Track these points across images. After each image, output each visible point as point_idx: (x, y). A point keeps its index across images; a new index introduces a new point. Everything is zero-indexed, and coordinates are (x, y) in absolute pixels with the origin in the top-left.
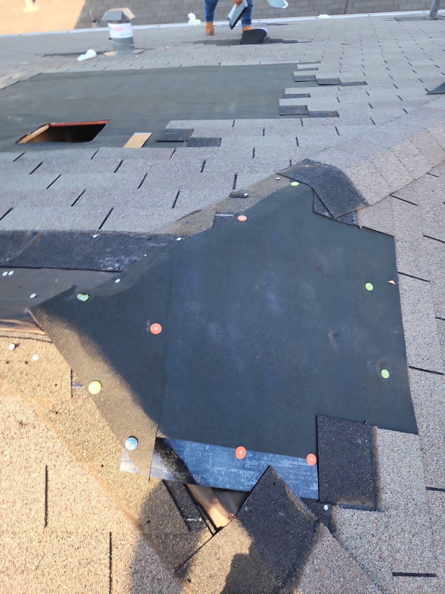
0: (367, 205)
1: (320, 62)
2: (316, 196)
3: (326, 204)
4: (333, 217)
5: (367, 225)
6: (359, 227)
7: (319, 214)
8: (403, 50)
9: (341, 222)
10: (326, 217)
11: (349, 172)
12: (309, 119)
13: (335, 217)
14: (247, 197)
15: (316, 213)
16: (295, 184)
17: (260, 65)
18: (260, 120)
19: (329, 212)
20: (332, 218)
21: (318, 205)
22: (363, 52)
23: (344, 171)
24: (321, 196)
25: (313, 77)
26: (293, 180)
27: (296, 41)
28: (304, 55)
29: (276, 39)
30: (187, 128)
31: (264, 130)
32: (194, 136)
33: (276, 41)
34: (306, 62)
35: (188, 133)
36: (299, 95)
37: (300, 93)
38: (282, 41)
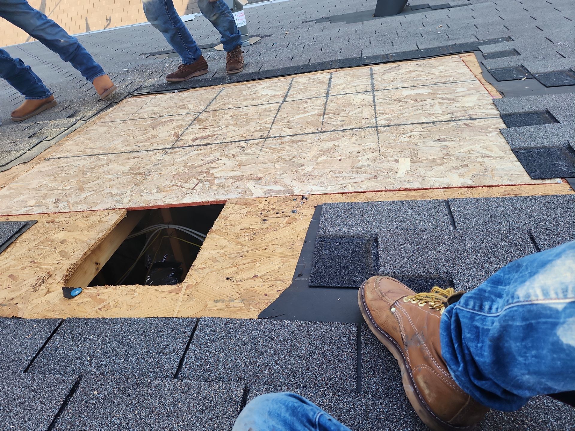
27: (448, 5)
28: (476, 27)
29: (420, 5)
30: (360, 233)
31: (533, 239)
32: (386, 269)
33: (421, 7)
34: (488, 39)
35: (369, 251)
36: (529, 114)
37: (527, 109)
38: (428, 6)
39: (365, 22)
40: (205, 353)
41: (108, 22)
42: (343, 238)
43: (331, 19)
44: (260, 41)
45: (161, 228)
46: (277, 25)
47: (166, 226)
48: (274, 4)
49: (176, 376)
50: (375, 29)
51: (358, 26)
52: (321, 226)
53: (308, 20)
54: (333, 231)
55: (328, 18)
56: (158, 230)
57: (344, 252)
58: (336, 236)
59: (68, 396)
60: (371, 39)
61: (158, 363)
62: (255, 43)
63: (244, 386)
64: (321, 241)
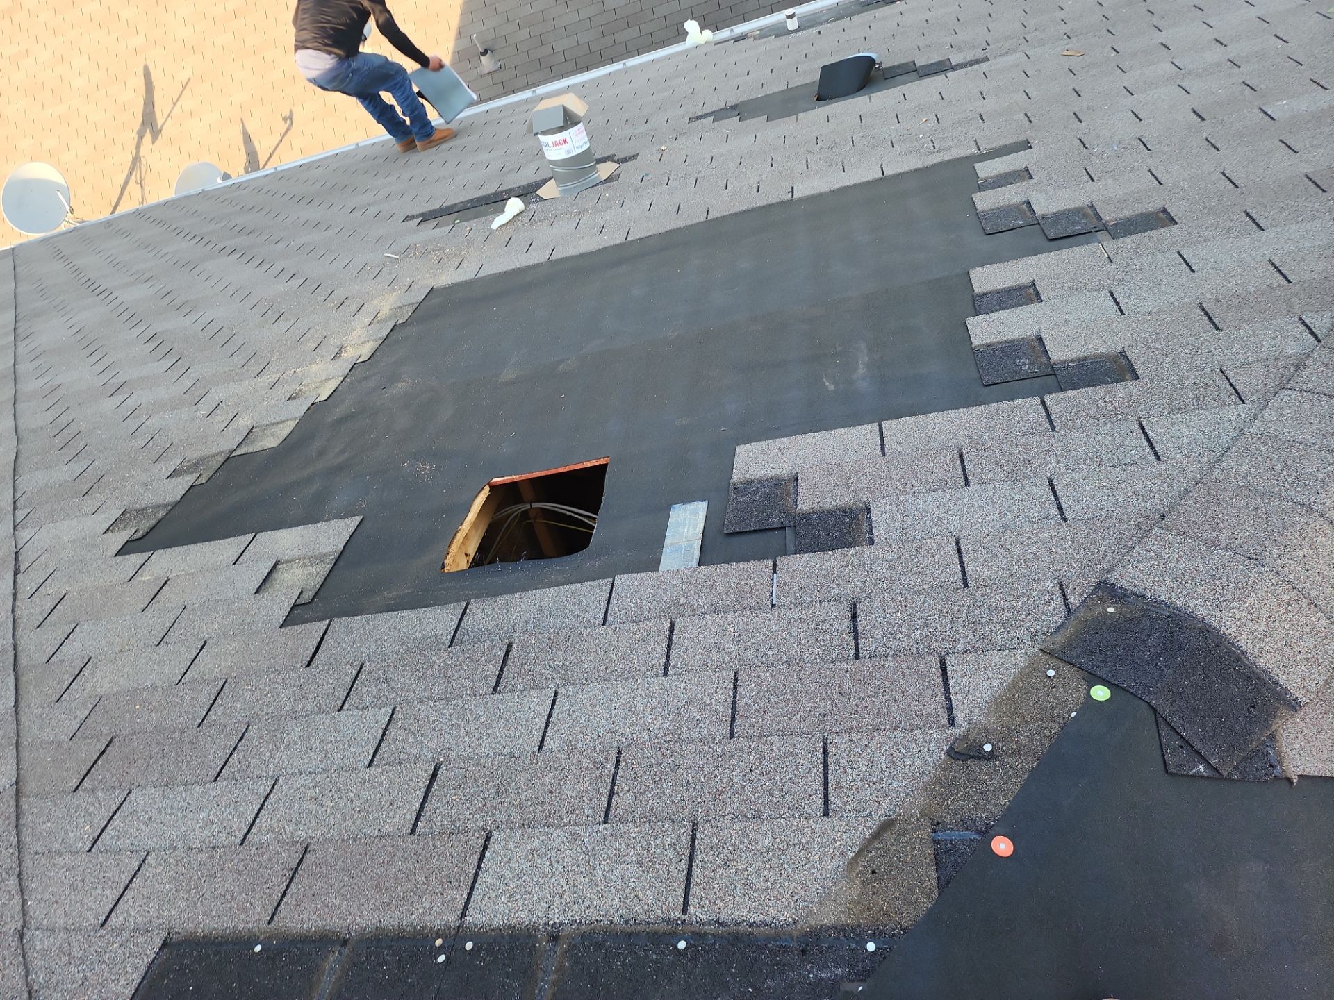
0: (1295, 706)
1: (1027, 145)
2: (1163, 726)
3: (1194, 741)
4: (1220, 774)
5: (1310, 771)
6: (1289, 780)
7: (1183, 775)
8: (1233, 51)
9: (1242, 780)
10: (1202, 777)
11: (1227, 622)
12: (1061, 395)
13: (1225, 773)
14: (991, 756)
15: (1172, 774)
16: (1101, 693)
17: (884, 180)
18: (939, 416)
19: (1205, 761)
20: (1217, 776)
21: (1174, 749)
22: (1127, 80)
23: (1215, 624)
24: (1176, 723)
25: (1024, 207)
26: (1094, 679)
27: (948, 63)
28: (982, 119)
29: (899, 66)
30: (780, 474)
31: (961, 457)
32: (805, 506)
33: (900, 71)
34: (994, 146)
35: (788, 492)
36: (1010, 290)
37: (1010, 283)
38: (913, 68)
39: (801, 115)
40: (626, 604)
41: (288, 122)
42: (759, 482)
43: (740, 111)
44: (617, 172)
45: (521, 510)
46: (642, 128)
47: (527, 506)
48: (630, 68)
49: (604, 625)
50: (815, 134)
51: (787, 126)
52: (735, 471)
53: (699, 114)
54: (749, 476)
55: (734, 107)
56: (515, 514)
57: (761, 496)
58: (752, 481)
59: (505, 656)
60: (809, 156)
61: (583, 619)
62: (610, 179)
63: (669, 620)
64: (735, 488)
